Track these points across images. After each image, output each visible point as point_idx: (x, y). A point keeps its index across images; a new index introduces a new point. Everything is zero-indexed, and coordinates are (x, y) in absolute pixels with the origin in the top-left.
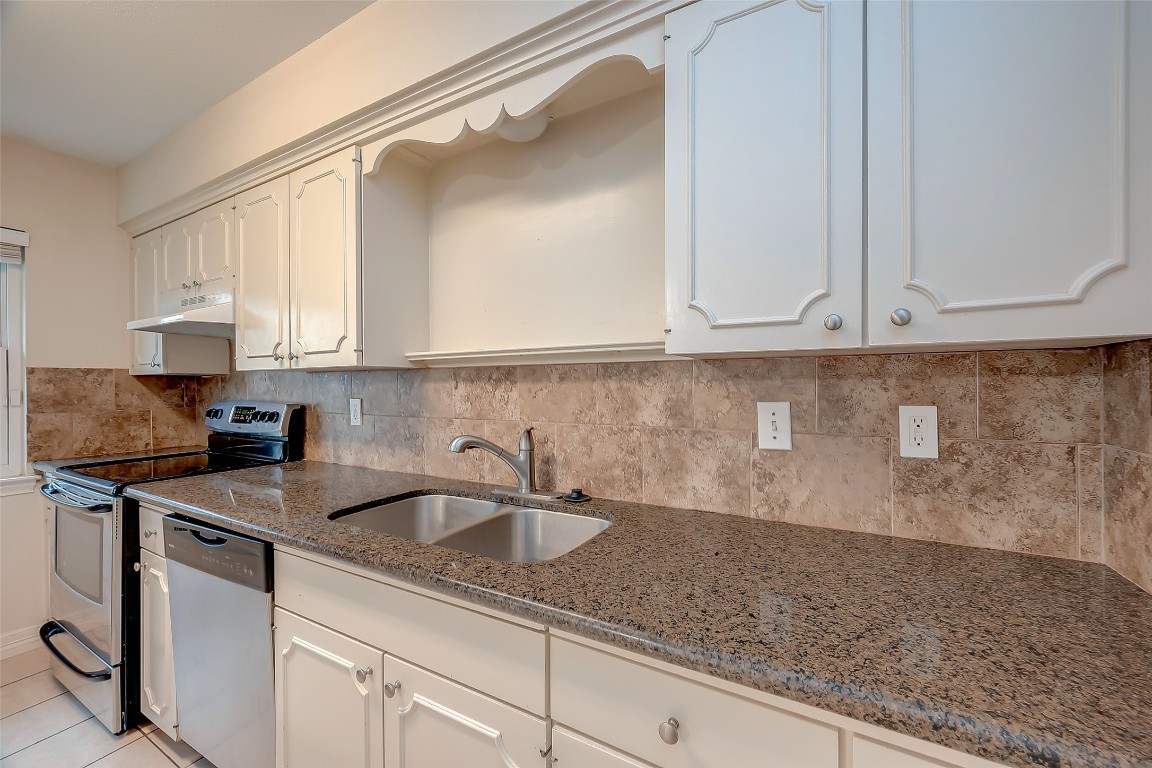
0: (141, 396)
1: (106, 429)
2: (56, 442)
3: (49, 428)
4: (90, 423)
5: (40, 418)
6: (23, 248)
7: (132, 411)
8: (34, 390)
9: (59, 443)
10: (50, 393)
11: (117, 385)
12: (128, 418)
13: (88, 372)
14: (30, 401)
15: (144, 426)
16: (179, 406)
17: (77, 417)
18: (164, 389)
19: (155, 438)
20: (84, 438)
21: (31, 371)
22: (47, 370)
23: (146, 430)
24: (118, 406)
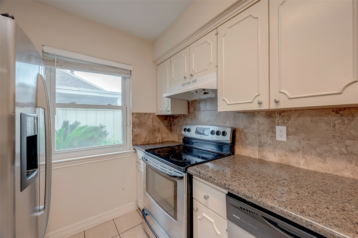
0: (158, 122)
1: (150, 134)
2: (138, 139)
3: (137, 133)
4: (146, 132)
5: (135, 130)
6: (131, 71)
7: (156, 128)
8: (133, 121)
9: (139, 139)
10: (137, 121)
11: (153, 119)
12: (155, 130)
13: (146, 114)
14: (133, 124)
15: (159, 133)
16: (168, 126)
17: (143, 130)
18: (164, 120)
19: (162, 138)
20: (145, 137)
21: (133, 114)
22: (136, 113)
23: (159, 135)
24: (153, 126)
